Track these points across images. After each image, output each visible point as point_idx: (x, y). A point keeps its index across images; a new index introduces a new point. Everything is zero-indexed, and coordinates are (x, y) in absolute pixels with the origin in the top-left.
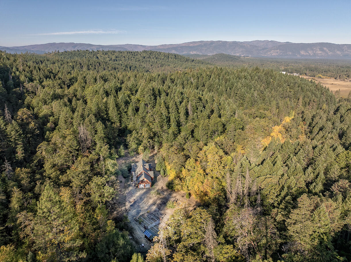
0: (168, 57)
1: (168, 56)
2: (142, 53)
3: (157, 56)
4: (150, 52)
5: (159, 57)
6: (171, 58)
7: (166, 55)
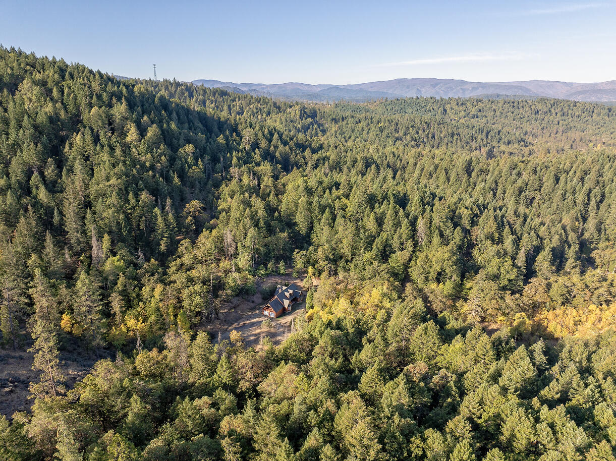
0: (591, 113)
1: (591, 110)
2: (536, 104)
3: (565, 110)
4: (552, 102)
5: (570, 112)
6: (599, 115)
7: (587, 109)
